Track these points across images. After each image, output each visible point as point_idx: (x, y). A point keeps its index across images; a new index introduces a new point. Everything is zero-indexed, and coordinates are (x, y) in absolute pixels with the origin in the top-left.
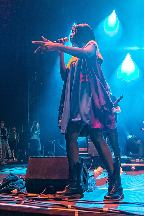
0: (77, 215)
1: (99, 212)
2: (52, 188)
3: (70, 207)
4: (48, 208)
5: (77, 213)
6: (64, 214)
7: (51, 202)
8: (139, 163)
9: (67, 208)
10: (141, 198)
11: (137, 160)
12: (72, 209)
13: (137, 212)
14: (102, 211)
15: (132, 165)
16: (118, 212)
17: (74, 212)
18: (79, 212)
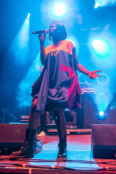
0: (30, 172)
1: (48, 169)
2: (7, 150)
3: (24, 166)
4: (6, 167)
5: (30, 171)
6: (19, 172)
7: (6, 162)
8: (73, 129)
9: (22, 166)
10: (77, 156)
11: (72, 127)
12: (26, 167)
13: (76, 167)
14: (50, 168)
15: (67, 131)
16: (63, 168)
17: (28, 170)
18: (32, 169)
